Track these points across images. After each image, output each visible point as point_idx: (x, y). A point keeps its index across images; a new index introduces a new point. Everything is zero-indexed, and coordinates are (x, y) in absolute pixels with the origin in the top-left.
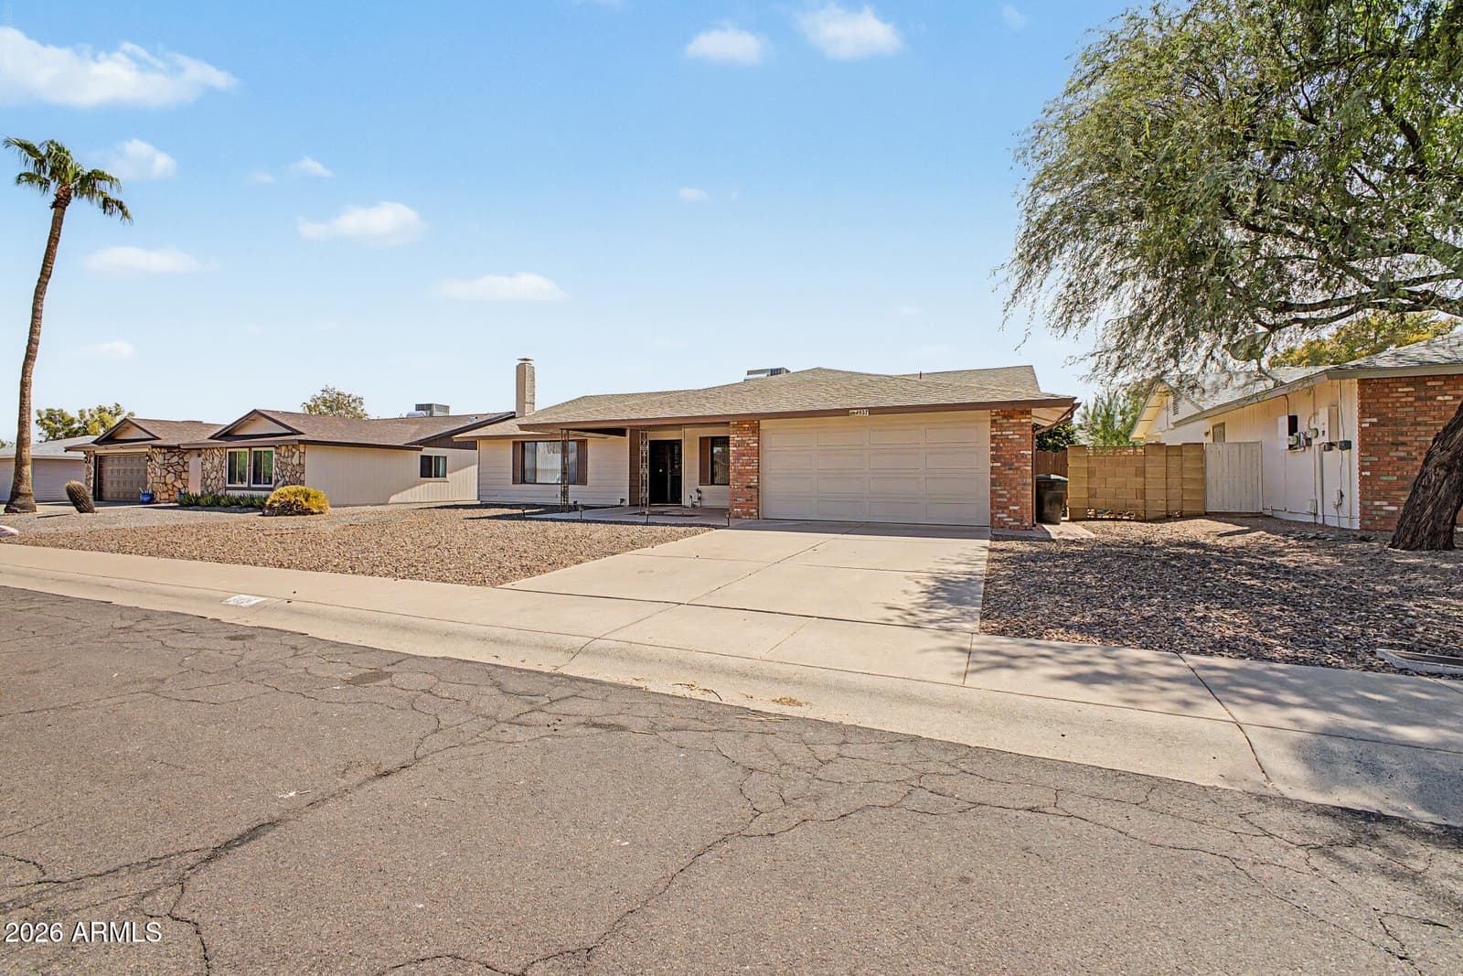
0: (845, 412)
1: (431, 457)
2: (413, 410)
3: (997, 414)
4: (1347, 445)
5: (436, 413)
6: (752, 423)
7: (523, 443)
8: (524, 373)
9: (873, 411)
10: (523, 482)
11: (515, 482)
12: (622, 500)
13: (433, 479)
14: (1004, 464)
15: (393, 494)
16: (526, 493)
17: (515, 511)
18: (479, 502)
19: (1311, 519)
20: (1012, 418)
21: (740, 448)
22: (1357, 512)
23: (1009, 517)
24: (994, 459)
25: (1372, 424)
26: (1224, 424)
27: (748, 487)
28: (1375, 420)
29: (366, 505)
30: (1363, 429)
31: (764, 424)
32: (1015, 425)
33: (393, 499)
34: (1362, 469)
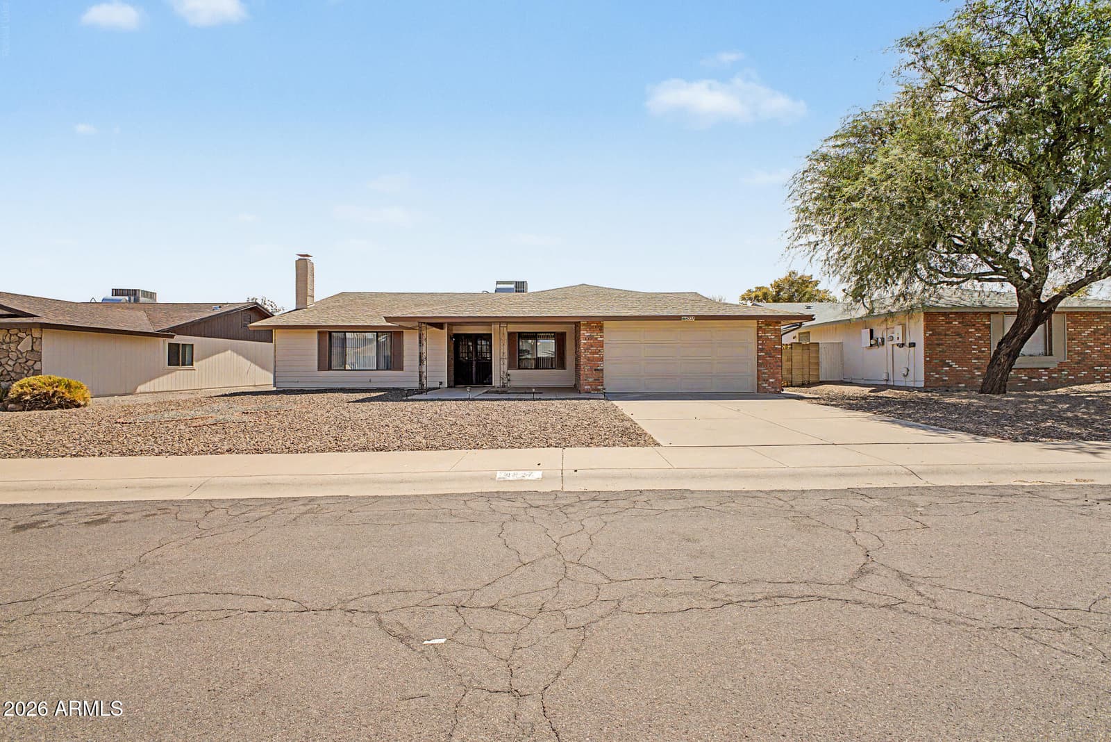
0: (679, 318)
1: (178, 345)
2: (109, 295)
3: (762, 323)
4: (913, 345)
5: (142, 299)
6: (597, 323)
7: (330, 333)
8: (303, 268)
9: (698, 318)
10: (330, 369)
11: (320, 368)
12: (441, 383)
13: (181, 367)
14: (766, 354)
15: (140, 384)
16: (391, 378)
17: (373, 395)
18: (275, 389)
19: (884, 383)
20: (770, 325)
21: (589, 341)
22: (923, 378)
23: (769, 386)
24: (759, 350)
25: (930, 335)
26: (809, 333)
27: (595, 370)
28: (931, 332)
29: (113, 395)
30: (927, 337)
31: (607, 324)
32: (771, 330)
33: (141, 388)
34: (925, 357)
